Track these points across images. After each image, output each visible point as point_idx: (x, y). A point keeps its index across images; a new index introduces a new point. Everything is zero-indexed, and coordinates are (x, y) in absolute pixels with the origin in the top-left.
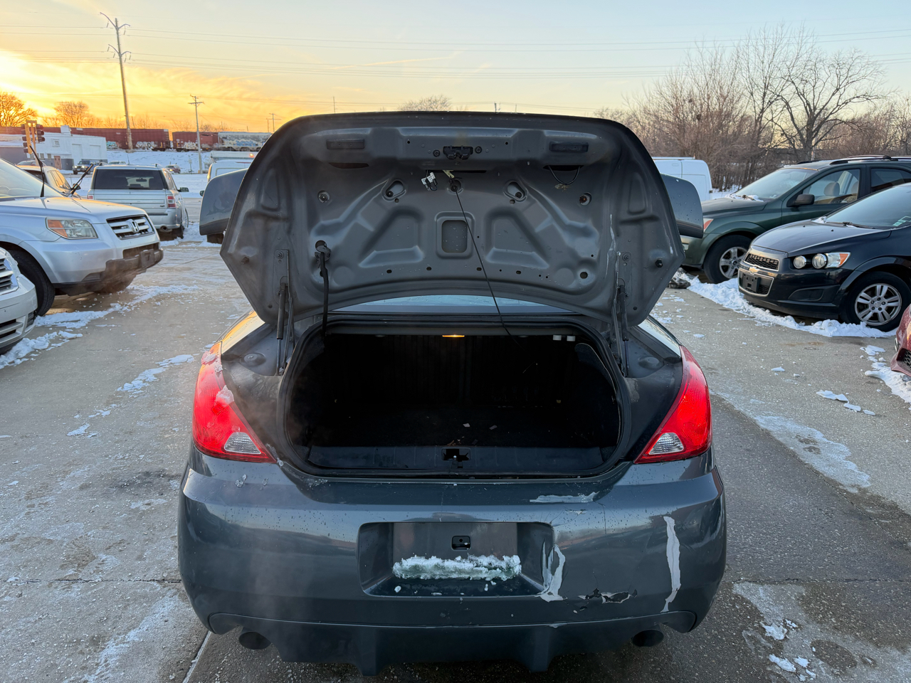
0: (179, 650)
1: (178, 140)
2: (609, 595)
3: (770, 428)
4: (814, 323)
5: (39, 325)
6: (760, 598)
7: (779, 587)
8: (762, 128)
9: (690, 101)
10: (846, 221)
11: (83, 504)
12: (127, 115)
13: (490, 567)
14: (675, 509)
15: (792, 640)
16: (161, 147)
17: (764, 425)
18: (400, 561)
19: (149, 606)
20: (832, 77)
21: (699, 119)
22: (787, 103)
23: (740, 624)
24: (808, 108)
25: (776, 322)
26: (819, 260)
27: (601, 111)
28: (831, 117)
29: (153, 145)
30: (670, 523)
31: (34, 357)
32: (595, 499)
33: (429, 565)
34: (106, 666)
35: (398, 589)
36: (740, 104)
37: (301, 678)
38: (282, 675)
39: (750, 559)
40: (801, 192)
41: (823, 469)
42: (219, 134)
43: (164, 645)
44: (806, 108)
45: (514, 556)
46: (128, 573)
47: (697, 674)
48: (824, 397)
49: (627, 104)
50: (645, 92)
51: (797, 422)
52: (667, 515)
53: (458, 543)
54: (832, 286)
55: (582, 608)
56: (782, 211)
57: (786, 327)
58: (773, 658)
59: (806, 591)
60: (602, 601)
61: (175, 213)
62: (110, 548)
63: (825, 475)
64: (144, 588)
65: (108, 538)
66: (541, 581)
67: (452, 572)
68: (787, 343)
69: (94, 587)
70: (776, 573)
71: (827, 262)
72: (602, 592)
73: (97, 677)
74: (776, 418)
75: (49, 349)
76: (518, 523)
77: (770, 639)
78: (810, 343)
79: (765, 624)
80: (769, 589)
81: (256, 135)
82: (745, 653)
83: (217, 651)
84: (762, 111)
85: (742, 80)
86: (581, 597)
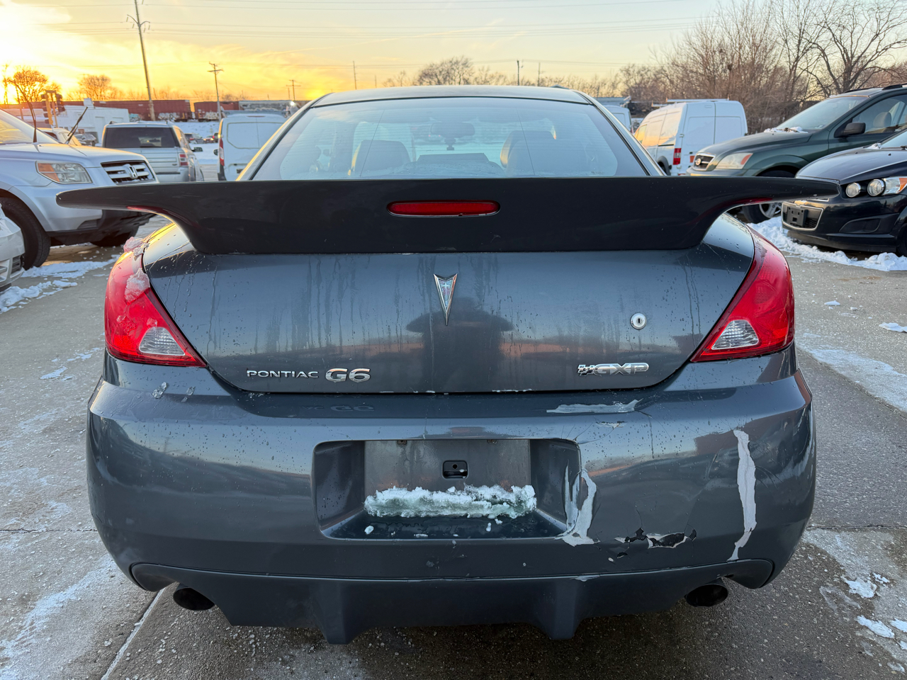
0: (122, 610)
1: (200, 110)
2: (658, 537)
3: (829, 362)
4: (868, 258)
5: (35, 276)
6: (837, 548)
7: (860, 534)
8: (796, 79)
9: (721, 51)
10: (904, 145)
11: (43, 448)
12: (148, 87)
13: (494, 501)
14: (749, 420)
15: (884, 598)
16: (183, 118)
17: (823, 358)
18: (374, 494)
19: (96, 560)
20: (871, 21)
21: (730, 69)
22: (823, 51)
23: (816, 579)
24: (845, 55)
25: (825, 258)
26: (876, 186)
27: (627, 68)
28: (869, 65)
29: (175, 116)
30: (743, 439)
31: (22, 305)
32: (637, 409)
33: (413, 499)
34: (31, 629)
35: (369, 530)
36: (773, 53)
37: (265, 645)
38: (243, 640)
39: (821, 503)
40: (851, 121)
41: (897, 403)
42: (240, 103)
43: (104, 605)
44: (843, 55)
45: (527, 486)
46: (78, 521)
47: (766, 641)
48: (889, 329)
49: (654, 57)
50: (673, 44)
51: (860, 354)
52: (737, 428)
53: (451, 470)
54: (890, 215)
55: (620, 555)
56: (828, 142)
57: (836, 263)
58: (862, 620)
59: (894, 539)
60: (648, 544)
61: (188, 172)
62: (63, 494)
63: (901, 409)
64: (93, 538)
65: (63, 484)
66: (564, 518)
67: (443, 507)
68: (839, 278)
69: (36, 538)
70: (855, 518)
71: (885, 188)
72: (649, 533)
73: (17, 643)
74: (835, 351)
75: (40, 298)
76: (531, 440)
77: (856, 597)
78: (865, 278)
79: (848, 578)
80: (848, 537)
81: (277, 103)
82: (825, 613)
83: (168, 612)
84: (797, 59)
85: (775, 27)
86: (618, 539)
